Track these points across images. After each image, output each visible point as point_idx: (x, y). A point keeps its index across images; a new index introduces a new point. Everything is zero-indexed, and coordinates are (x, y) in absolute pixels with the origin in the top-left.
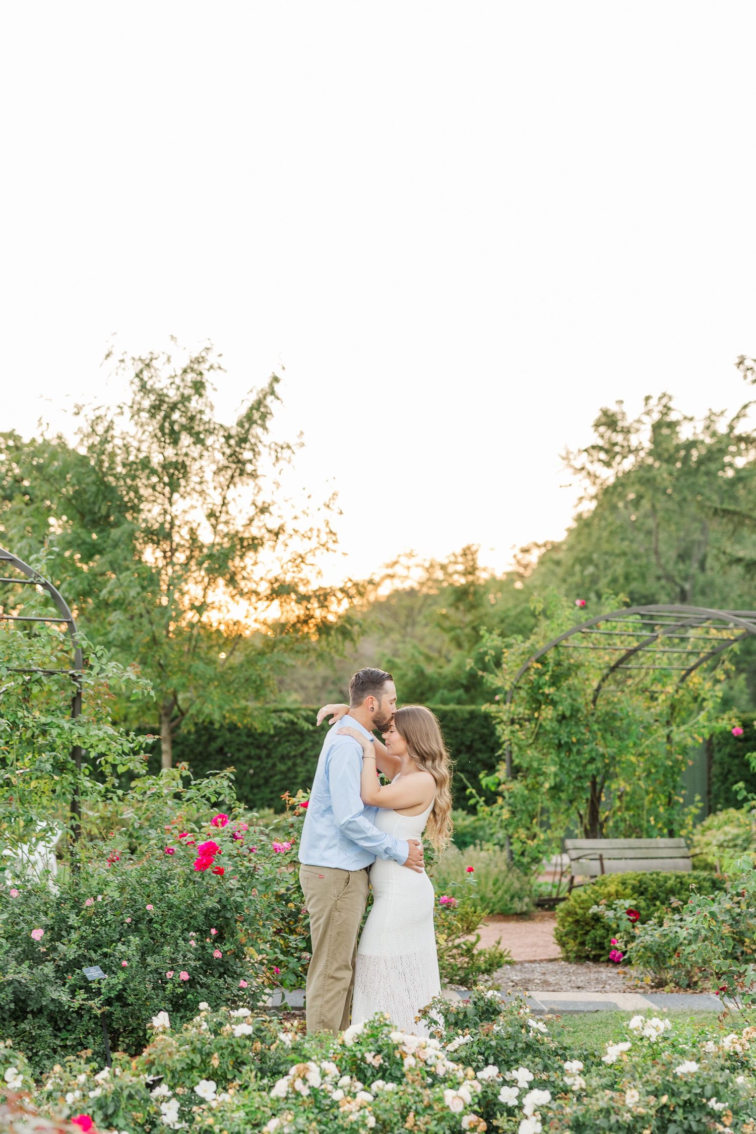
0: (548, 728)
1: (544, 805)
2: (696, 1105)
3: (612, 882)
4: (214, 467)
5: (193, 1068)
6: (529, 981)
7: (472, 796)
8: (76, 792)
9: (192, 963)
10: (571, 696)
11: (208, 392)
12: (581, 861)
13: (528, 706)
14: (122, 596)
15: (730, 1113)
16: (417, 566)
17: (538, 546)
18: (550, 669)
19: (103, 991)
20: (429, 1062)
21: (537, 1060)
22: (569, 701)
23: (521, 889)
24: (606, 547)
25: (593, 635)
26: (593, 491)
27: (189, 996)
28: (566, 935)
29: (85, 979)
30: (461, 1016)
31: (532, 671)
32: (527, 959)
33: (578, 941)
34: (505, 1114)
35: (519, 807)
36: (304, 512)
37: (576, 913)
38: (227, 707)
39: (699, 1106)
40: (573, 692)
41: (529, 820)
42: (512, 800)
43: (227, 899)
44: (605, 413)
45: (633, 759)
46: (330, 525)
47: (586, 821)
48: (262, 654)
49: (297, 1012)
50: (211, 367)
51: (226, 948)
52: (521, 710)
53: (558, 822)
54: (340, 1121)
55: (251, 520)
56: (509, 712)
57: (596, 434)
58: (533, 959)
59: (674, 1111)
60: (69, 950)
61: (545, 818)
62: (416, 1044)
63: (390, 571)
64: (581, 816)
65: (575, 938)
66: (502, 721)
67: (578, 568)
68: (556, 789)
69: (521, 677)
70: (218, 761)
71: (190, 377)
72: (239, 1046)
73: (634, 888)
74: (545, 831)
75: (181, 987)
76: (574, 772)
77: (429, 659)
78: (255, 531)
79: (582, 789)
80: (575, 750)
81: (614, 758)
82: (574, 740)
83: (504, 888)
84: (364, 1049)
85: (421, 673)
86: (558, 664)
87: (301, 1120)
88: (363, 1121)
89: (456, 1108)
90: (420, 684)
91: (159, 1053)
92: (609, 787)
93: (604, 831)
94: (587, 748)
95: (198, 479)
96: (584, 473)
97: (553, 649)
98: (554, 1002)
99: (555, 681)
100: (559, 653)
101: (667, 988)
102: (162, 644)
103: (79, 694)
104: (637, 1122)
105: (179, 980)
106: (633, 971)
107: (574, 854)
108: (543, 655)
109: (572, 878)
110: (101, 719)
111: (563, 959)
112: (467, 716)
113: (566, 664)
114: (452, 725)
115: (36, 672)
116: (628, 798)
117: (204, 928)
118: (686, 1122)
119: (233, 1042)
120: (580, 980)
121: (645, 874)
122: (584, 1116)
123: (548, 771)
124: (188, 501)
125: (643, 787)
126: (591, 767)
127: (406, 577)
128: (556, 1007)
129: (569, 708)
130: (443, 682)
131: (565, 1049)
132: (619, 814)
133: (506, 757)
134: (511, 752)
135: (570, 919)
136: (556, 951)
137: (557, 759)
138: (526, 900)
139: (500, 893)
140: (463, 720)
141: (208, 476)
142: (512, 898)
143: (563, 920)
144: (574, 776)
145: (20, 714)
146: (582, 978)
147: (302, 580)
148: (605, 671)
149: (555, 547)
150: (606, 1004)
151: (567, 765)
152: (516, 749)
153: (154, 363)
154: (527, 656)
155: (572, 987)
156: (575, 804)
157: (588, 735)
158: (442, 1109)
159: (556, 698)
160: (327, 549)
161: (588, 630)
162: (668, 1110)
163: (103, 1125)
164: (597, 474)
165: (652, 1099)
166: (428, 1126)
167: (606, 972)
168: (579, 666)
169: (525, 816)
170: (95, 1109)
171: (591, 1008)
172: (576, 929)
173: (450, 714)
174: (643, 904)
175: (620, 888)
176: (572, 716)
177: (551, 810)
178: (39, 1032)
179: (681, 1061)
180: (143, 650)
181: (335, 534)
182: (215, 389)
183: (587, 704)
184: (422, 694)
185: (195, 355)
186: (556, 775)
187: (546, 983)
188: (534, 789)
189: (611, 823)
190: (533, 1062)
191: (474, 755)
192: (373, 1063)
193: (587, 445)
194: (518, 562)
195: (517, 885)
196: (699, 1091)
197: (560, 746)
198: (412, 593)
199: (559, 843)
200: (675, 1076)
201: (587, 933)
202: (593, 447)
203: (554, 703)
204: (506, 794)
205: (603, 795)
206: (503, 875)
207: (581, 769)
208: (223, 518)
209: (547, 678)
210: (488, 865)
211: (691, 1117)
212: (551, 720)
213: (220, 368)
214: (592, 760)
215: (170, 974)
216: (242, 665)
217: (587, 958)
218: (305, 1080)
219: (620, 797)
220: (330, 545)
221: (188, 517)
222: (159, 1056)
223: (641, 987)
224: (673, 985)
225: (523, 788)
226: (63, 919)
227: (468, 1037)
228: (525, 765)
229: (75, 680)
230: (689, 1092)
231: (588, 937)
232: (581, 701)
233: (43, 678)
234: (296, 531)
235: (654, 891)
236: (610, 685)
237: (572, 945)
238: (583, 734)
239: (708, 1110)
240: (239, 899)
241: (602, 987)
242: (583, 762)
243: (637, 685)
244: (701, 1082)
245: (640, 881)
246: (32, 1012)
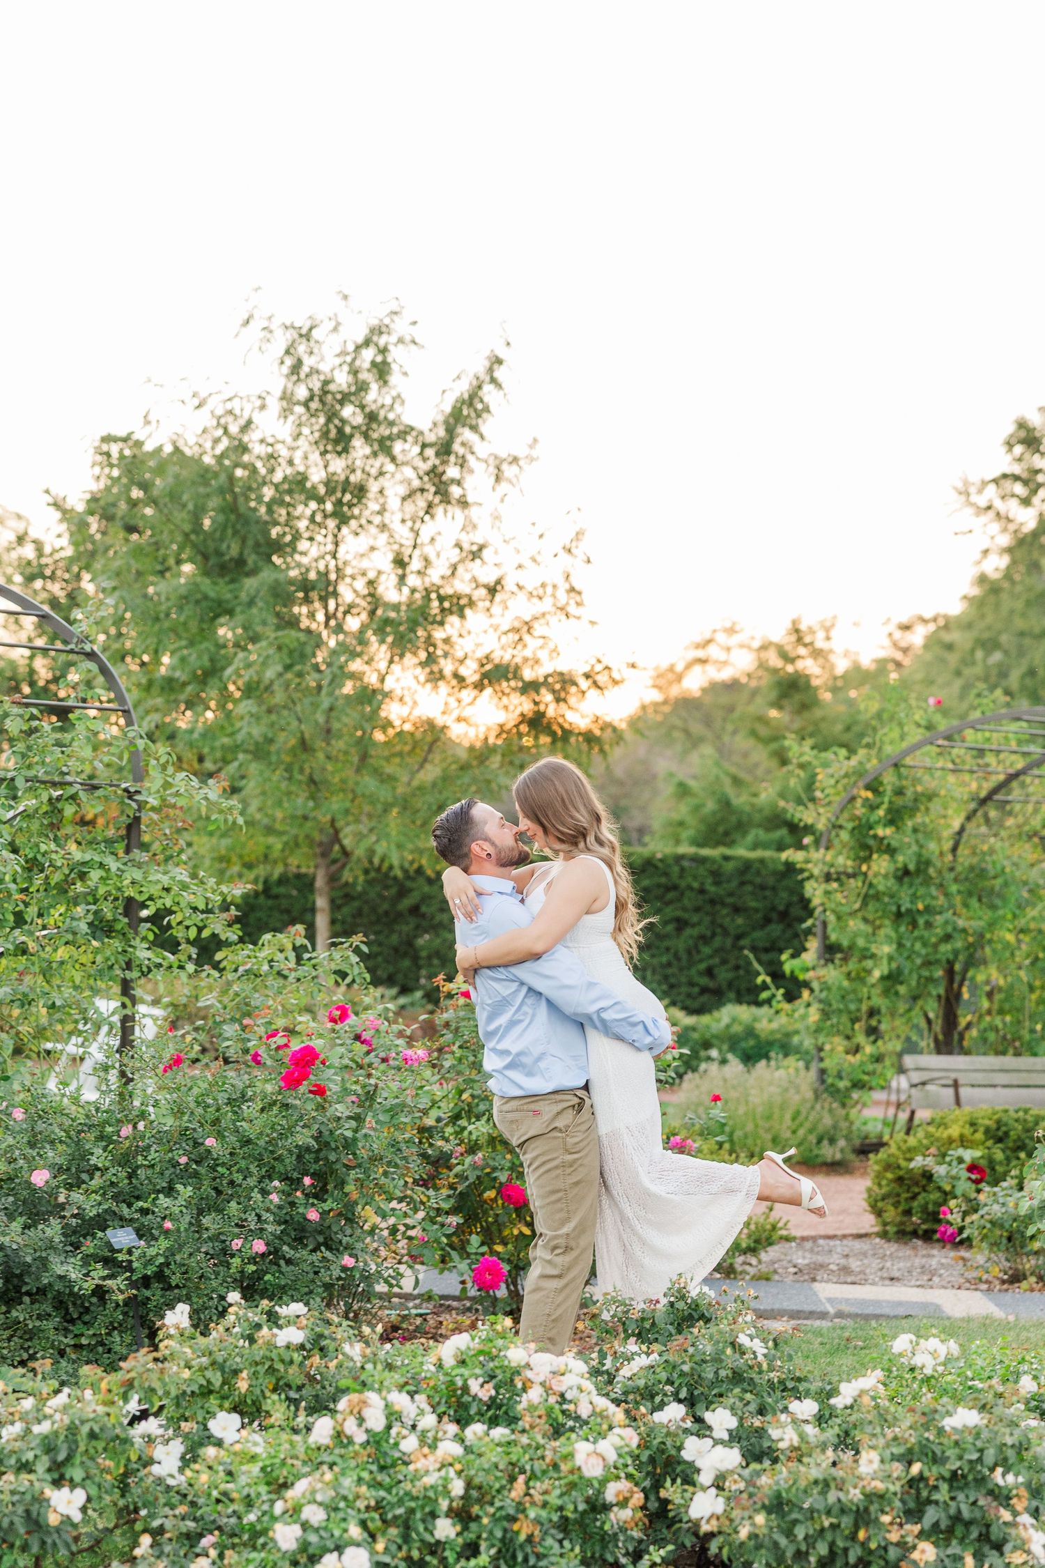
0: (881, 888)
1: (871, 1003)
2: (970, 1477)
3: (955, 1121)
4: (402, 490)
5: (211, 1392)
6: (822, 1266)
7: (765, 987)
8: (128, 966)
9: (270, 1228)
10: (917, 842)
11: (395, 378)
12: (929, 1087)
13: (852, 854)
14: (255, 678)
15: (1024, 1493)
16: (742, 646)
17: (924, 621)
18: (886, 799)
19: (135, 1265)
20: (568, 1396)
21: (748, 1396)
22: (915, 848)
23: (835, 1127)
24: (1020, 624)
25: (955, 751)
26: (1005, 540)
27: (268, 1277)
28: (883, 1199)
29: (109, 1245)
30: (647, 1325)
31: (859, 803)
32: (822, 1233)
33: (900, 1209)
34: (679, 1481)
35: (835, 1006)
36: (534, 560)
37: (899, 1167)
38: (410, 846)
39: (976, 1480)
40: (920, 836)
41: (849, 1025)
42: (824, 995)
43: (331, 1132)
44: (1022, 425)
45: (1010, 937)
46: (572, 578)
47: (938, 1027)
48: (464, 767)
49: (455, 1304)
50: (401, 341)
51: (326, 1206)
52: (841, 860)
53: (893, 1029)
54: (407, 1486)
55: (454, 568)
56: (824, 863)
57: (1009, 458)
58: (831, 1232)
59: (936, 1488)
60: (86, 1202)
61: (874, 1023)
62: (548, 1369)
63: (700, 654)
64: (929, 1021)
65: (896, 1205)
66: (811, 877)
67: (979, 654)
68: (892, 979)
69: (842, 811)
70: (412, 926)
71: (368, 355)
72: (282, 1361)
73: (987, 1131)
74: (875, 1042)
75: (255, 1263)
76: (919, 955)
77: (737, 781)
78: (461, 585)
79: (930, 980)
80: (921, 921)
81: (982, 936)
82: (920, 906)
83: (808, 1125)
84: (466, 1372)
85: (726, 804)
86: (900, 792)
87: (348, 1482)
88: (445, 1487)
89: (593, 1470)
90: (723, 820)
91: (141, 1370)
92: (972, 979)
93: (965, 1043)
94: (939, 919)
95: (377, 507)
96: (991, 514)
97: (891, 770)
98: (847, 1300)
99: (895, 818)
100: (900, 776)
101: (1024, 1284)
102: (314, 750)
103: (137, 820)
104: (872, 1502)
105: (250, 1253)
106: (979, 1256)
107: (916, 1077)
108: (876, 779)
109: (913, 1113)
110: (171, 857)
111: (878, 1235)
112: (781, 868)
113: (909, 793)
114: (758, 880)
115: (70, 784)
116: (1002, 996)
117: (295, 1175)
118: (953, 1504)
119: (274, 1355)
120: (895, 1268)
121: (1006, 1111)
122: (788, 1490)
123: (879, 953)
124: (362, 542)
125: (1025, 979)
126: (945, 948)
127: (725, 663)
128: (847, 1309)
129: (914, 859)
130: (757, 817)
131: (799, 1380)
132: (988, 1019)
133: (818, 930)
134: (825, 924)
135: (889, 1175)
136: (869, 1222)
137: (893, 934)
138: (842, 1143)
139: (801, 1132)
140: (775, 873)
141: (394, 502)
142: (819, 1141)
143: (879, 1176)
144: (919, 961)
145: (43, 848)
146: (902, 1265)
147: (526, 660)
148: (973, 805)
149: (948, 624)
150: (925, 1305)
151: (908, 944)
152: (831, 918)
153: (315, 334)
154: (853, 779)
155: (882, 1278)
156: (920, 1003)
157: (942, 900)
158: (572, 1472)
159: (894, 843)
160: (567, 616)
161: (945, 743)
162: (927, 1485)
163: (48, 1477)
164: (1011, 516)
165: (897, 1469)
166: (547, 1497)
167: (939, 1257)
168: (930, 797)
169: (845, 1019)
170: (38, 1452)
171: (902, 1311)
172: (898, 1189)
173: (757, 865)
174: (999, 1156)
175: (967, 1131)
176: (918, 871)
177: (884, 1010)
178: (38, 1323)
179: (950, 1408)
180: (288, 759)
181: (579, 593)
182: (405, 374)
183: (941, 854)
184: (726, 834)
185: (375, 322)
186: (891, 958)
187: (845, 1270)
188: (858, 978)
189: (974, 1032)
190: (742, 1399)
191: (789, 926)
192: (480, 1395)
193: (996, 473)
194: (895, 645)
195: (828, 1121)
196: (975, 1456)
197: (899, 915)
198: (732, 686)
199: (895, 1059)
200: (941, 1431)
201: (914, 1197)
202: (1005, 476)
203: (891, 851)
204: (815, 985)
205: (965, 989)
206: (808, 1105)
207: (930, 950)
208: (416, 564)
209: (881, 812)
210: (786, 1090)
211: (961, 1497)
212: (886, 876)
213: (414, 342)
214: (947, 938)
215: (237, 1244)
216: (434, 785)
217: (914, 1234)
218: (361, 1420)
219: (990, 995)
220: (572, 609)
221: (365, 564)
222: (141, 1375)
223: (987, 1282)
224: (1033, 1279)
225: (842, 977)
226: (84, 1155)
227: (655, 1356)
228: (845, 943)
229: (130, 798)
230: (960, 1458)
231: (915, 1204)
232: (932, 846)
233: (81, 794)
234: (520, 587)
235: (1019, 1138)
236: (978, 826)
237: (891, 1214)
238: (933, 898)
239: (990, 1486)
240: (349, 1134)
241: (929, 1277)
242: (933, 940)
243: (1019, 826)
244: (979, 1444)
245: (998, 1122)
246: (28, 1294)
